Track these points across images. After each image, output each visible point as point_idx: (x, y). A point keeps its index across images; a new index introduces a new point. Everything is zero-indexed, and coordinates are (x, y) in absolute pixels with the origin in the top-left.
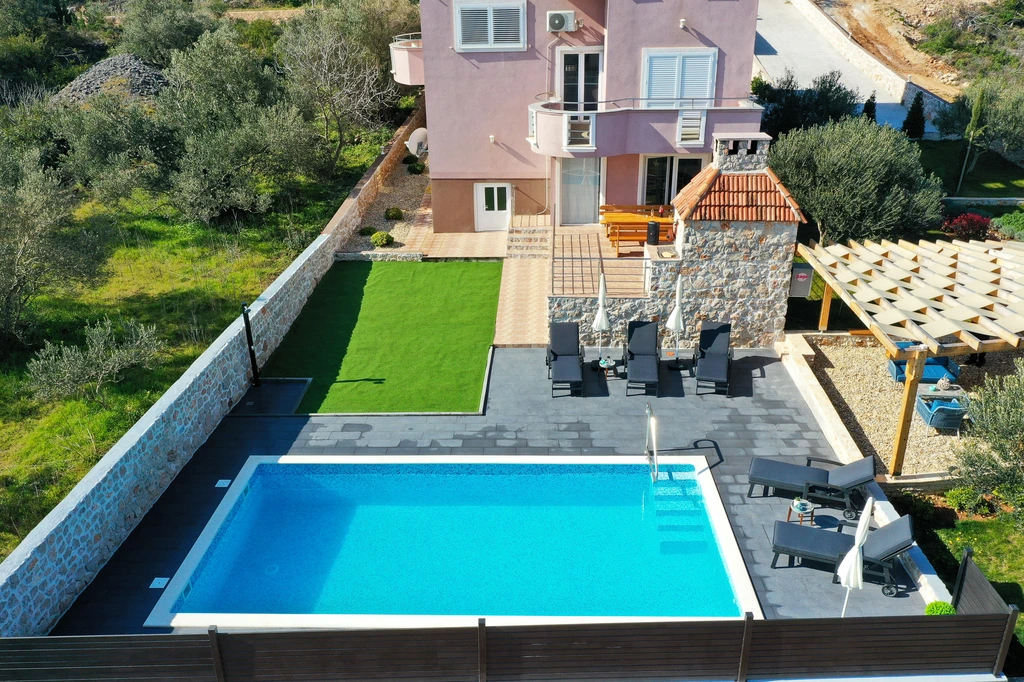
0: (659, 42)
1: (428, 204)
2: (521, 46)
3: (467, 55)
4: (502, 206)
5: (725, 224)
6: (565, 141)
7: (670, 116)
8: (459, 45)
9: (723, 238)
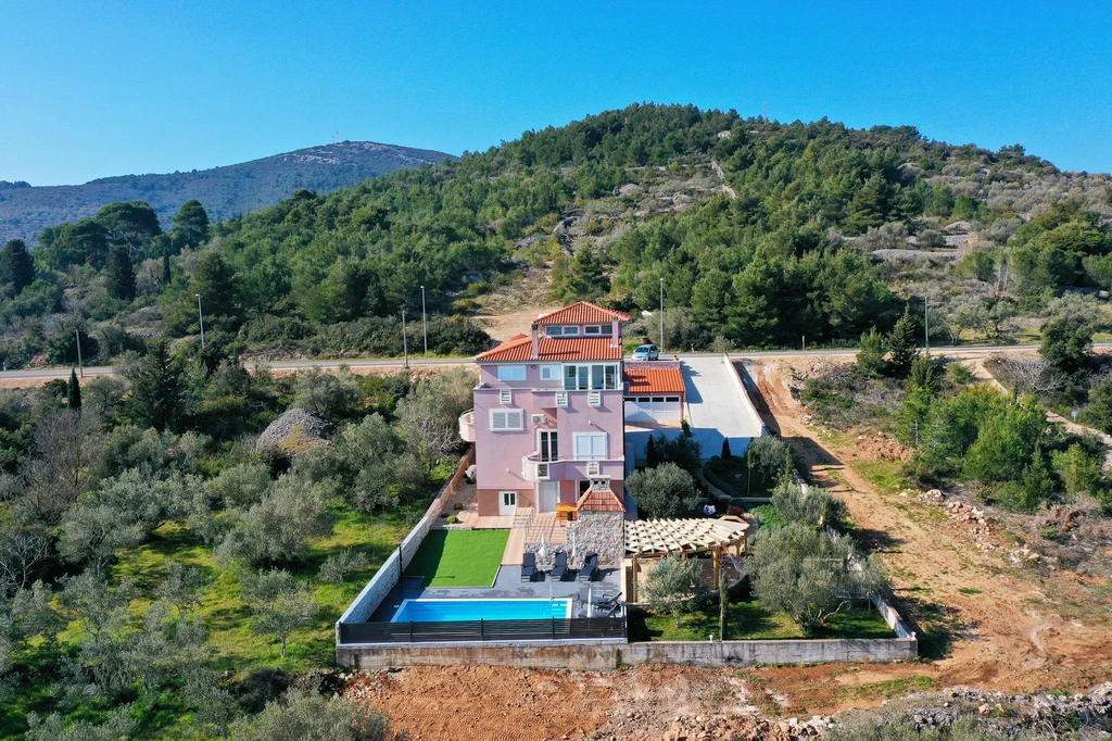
0: (580, 430)
1: (476, 501)
2: (521, 428)
3: (495, 432)
4: (513, 503)
5: (594, 512)
6: (537, 475)
7: (584, 463)
8: (492, 429)
9: (594, 517)
